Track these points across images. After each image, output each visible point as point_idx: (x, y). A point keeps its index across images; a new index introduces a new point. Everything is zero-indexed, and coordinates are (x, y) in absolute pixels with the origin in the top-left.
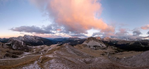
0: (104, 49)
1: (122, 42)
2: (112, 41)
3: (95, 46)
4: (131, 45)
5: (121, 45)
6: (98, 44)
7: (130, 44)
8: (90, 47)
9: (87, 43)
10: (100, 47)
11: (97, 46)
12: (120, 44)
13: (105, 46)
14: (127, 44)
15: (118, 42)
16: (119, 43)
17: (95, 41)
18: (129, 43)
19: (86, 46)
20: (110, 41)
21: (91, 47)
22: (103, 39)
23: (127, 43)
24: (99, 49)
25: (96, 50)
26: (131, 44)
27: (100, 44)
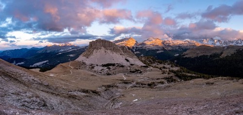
0: (133, 72)
1: (198, 52)
2: (170, 48)
3: (108, 65)
4: (224, 60)
5: (197, 58)
6: (119, 58)
7: (221, 57)
8: (93, 68)
9: (87, 56)
10: (122, 66)
11: (114, 65)
12: (193, 56)
13: (139, 63)
14: (215, 55)
15: (186, 50)
16: (189, 55)
17: (109, 51)
18: (218, 52)
19: (83, 66)
20: (163, 49)
21: (96, 68)
22: (143, 44)
23: (214, 52)
24: (120, 72)
25: (108, 74)
26: (224, 55)
27: (124, 57)
